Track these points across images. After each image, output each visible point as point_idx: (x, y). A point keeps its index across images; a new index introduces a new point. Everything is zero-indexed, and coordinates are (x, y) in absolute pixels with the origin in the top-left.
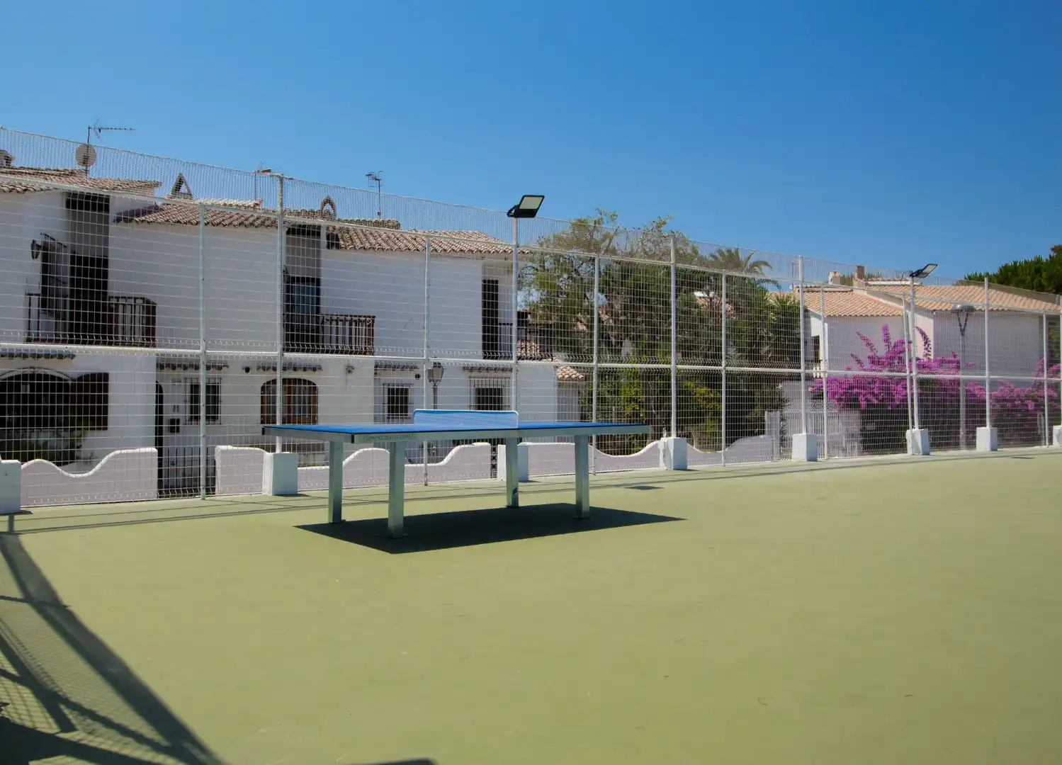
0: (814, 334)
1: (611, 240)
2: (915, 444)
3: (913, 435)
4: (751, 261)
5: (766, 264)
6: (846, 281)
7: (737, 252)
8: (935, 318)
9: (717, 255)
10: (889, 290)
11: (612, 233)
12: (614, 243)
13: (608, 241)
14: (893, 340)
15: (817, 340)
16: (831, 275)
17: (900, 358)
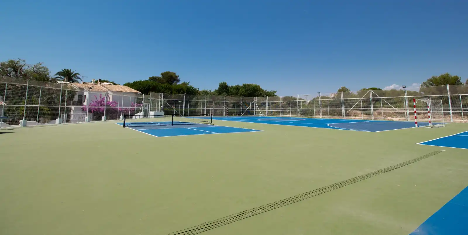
0: (85, 94)
1: (22, 67)
2: (86, 120)
3: (86, 118)
4: (74, 73)
5: (78, 74)
6: (96, 82)
7: (70, 70)
8: (113, 93)
9: (64, 70)
10: (104, 85)
11: (23, 65)
12: (23, 68)
13: (21, 67)
14: (102, 98)
15: (85, 96)
16: (93, 80)
17: (104, 102)
